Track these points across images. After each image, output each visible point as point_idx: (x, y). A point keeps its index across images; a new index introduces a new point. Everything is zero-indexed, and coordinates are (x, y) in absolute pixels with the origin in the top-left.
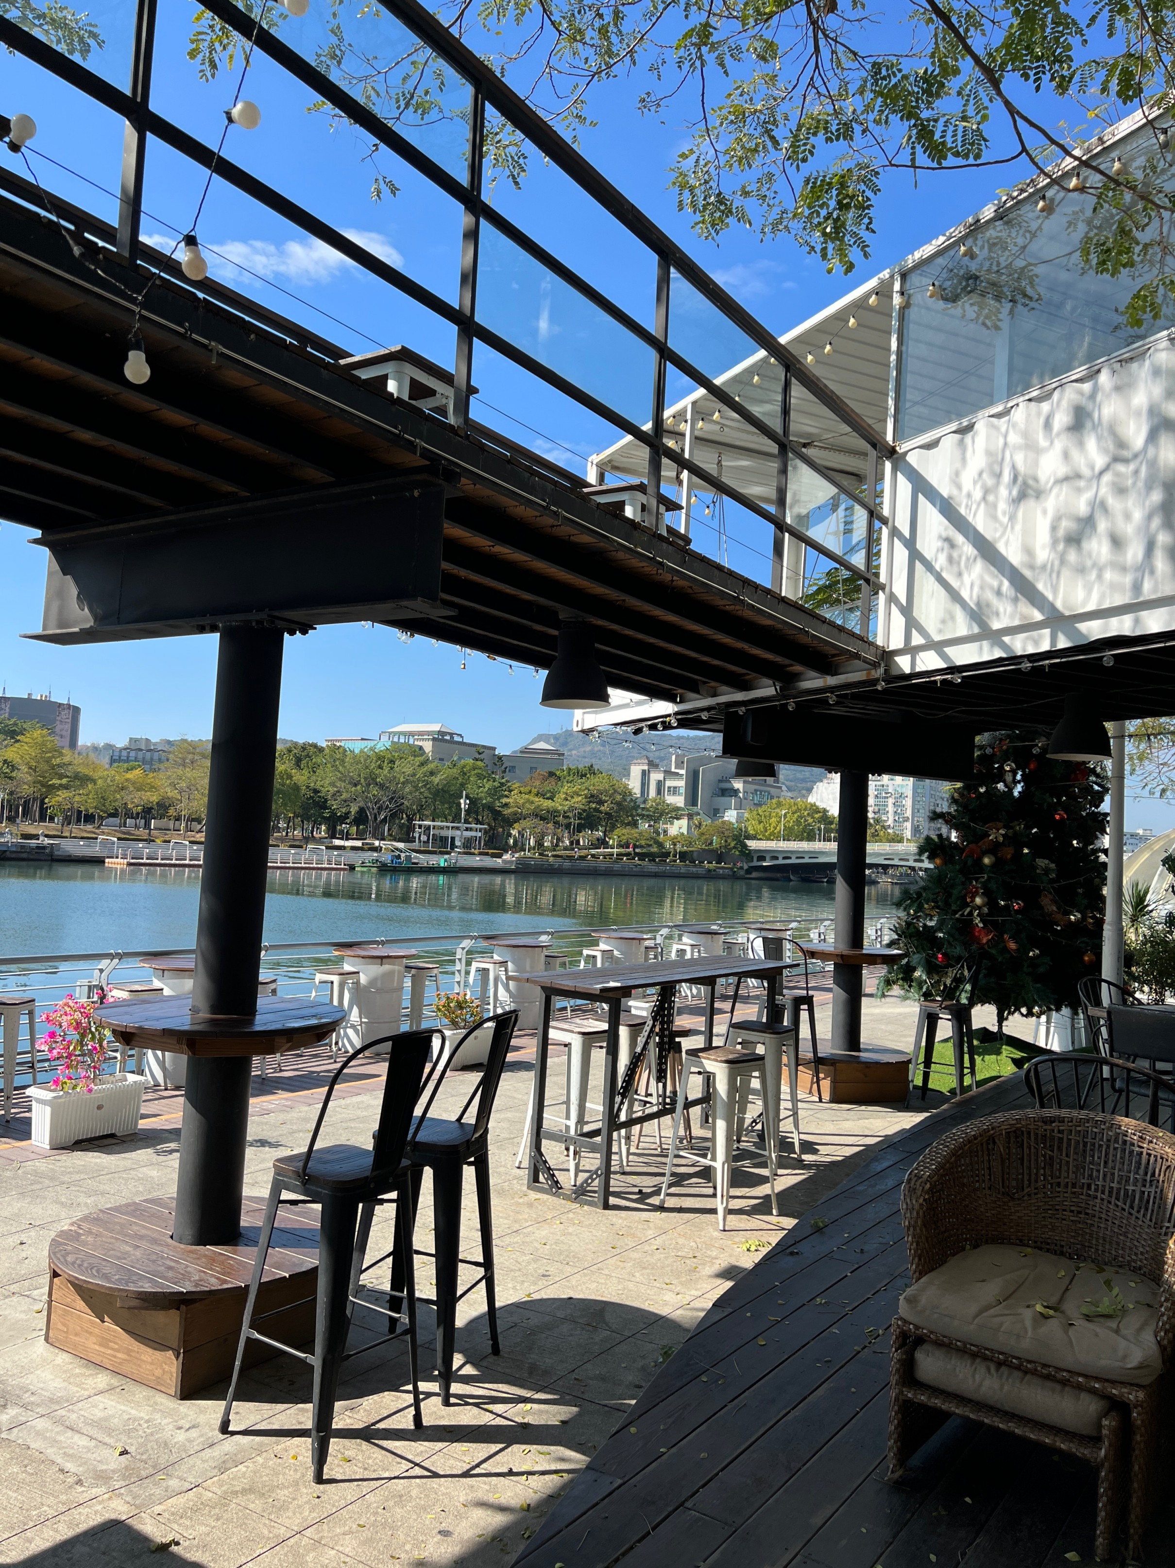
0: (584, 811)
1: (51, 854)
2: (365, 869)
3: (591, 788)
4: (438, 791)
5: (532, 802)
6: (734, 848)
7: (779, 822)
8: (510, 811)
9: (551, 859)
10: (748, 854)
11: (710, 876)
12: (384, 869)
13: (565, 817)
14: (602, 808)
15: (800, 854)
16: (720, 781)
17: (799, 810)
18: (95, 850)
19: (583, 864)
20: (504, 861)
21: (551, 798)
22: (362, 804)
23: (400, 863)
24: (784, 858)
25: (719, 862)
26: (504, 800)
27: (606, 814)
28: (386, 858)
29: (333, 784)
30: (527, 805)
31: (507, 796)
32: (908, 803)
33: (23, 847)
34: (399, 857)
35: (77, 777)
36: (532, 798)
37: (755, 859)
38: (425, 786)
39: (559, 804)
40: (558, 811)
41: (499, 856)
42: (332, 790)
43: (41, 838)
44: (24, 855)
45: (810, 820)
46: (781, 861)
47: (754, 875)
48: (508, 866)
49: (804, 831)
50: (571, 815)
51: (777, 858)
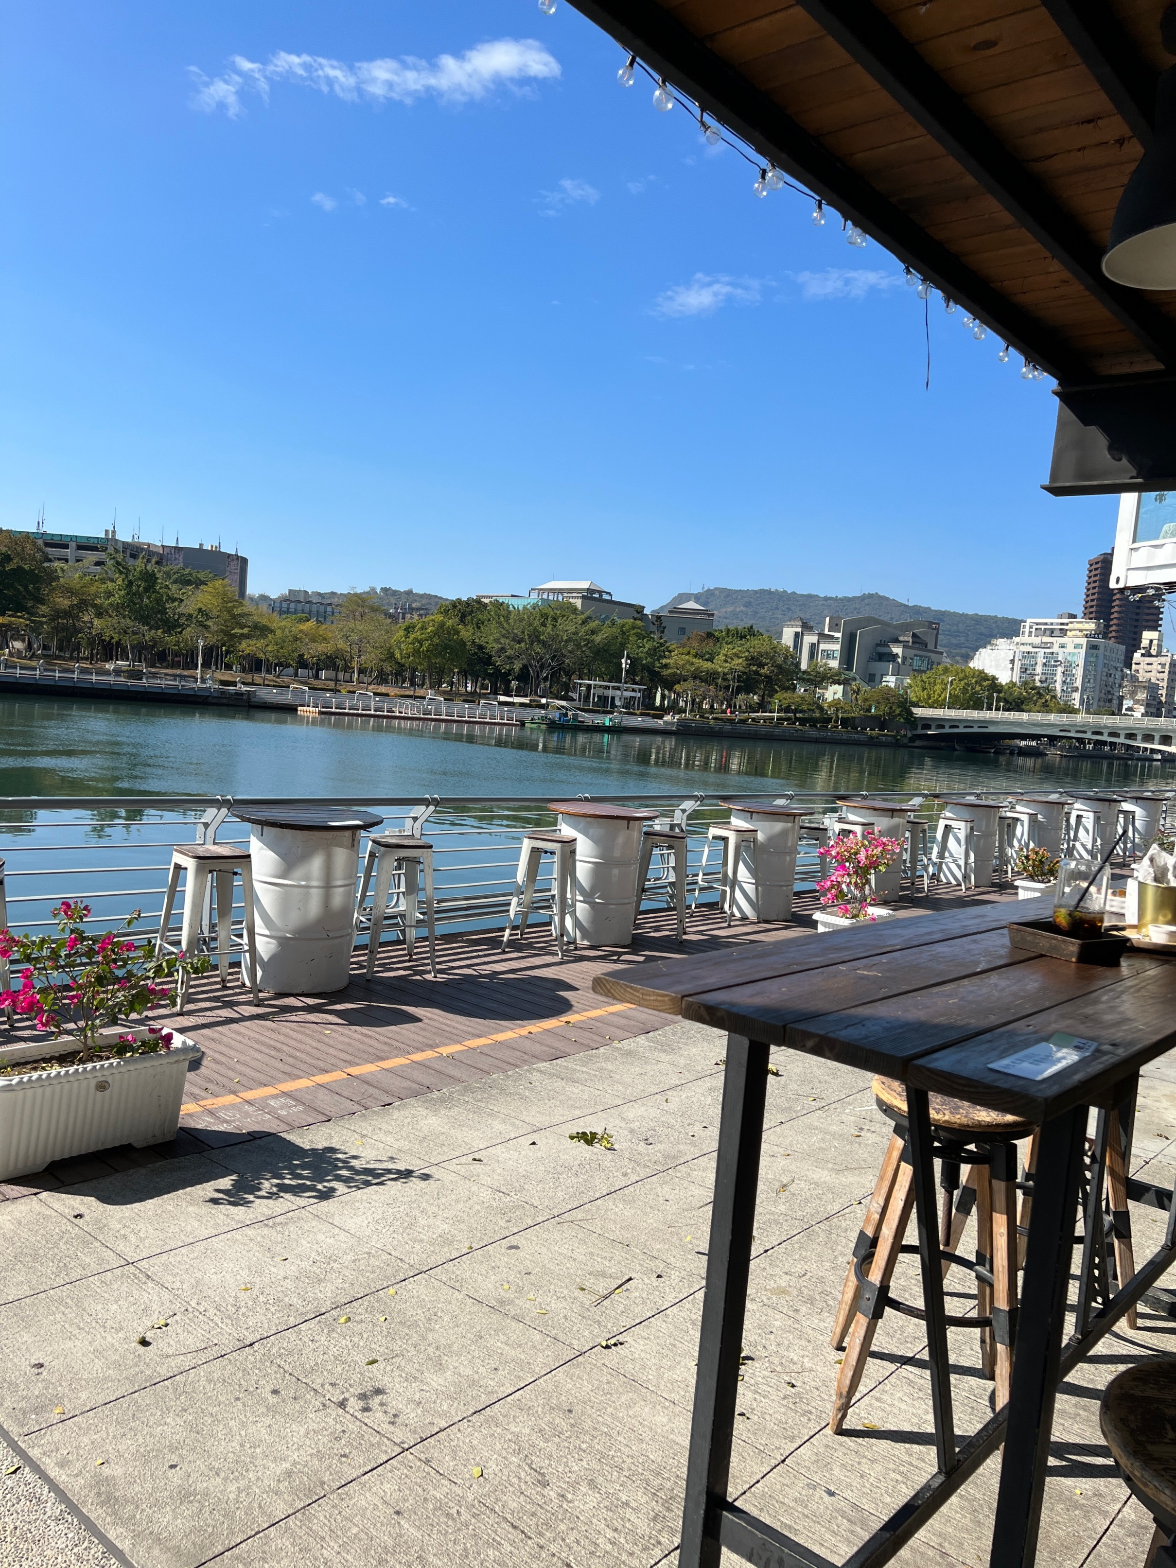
0: (744, 673)
1: (249, 701)
2: (534, 726)
3: (751, 650)
4: (599, 651)
5: (692, 664)
6: (899, 715)
7: (945, 689)
8: (670, 671)
9: (710, 722)
10: (912, 722)
11: (872, 743)
12: (553, 726)
13: (725, 679)
14: (763, 671)
15: (969, 723)
16: (878, 645)
17: (966, 677)
18: (288, 698)
19: (744, 728)
20: (666, 723)
21: (711, 660)
22: (525, 661)
23: (567, 721)
24: (951, 727)
25: (882, 729)
26: (664, 661)
27: (766, 676)
28: (555, 715)
29: (497, 641)
30: (688, 666)
31: (666, 657)
32: (1079, 672)
33: (223, 692)
34: (566, 715)
35: (256, 627)
36: (691, 659)
37: (920, 727)
38: (586, 645)
39: (719, 665)
40: (718, 673)
41: (661, 717)
42: (497, 646)
43: (239, 685)
44: (225, 701)
45: (978, 688)
46: (947, 730)
47: (918, 743)
48: (669, 727)
49: (970, 699)
50: (729, 677)
51: (943, 727)
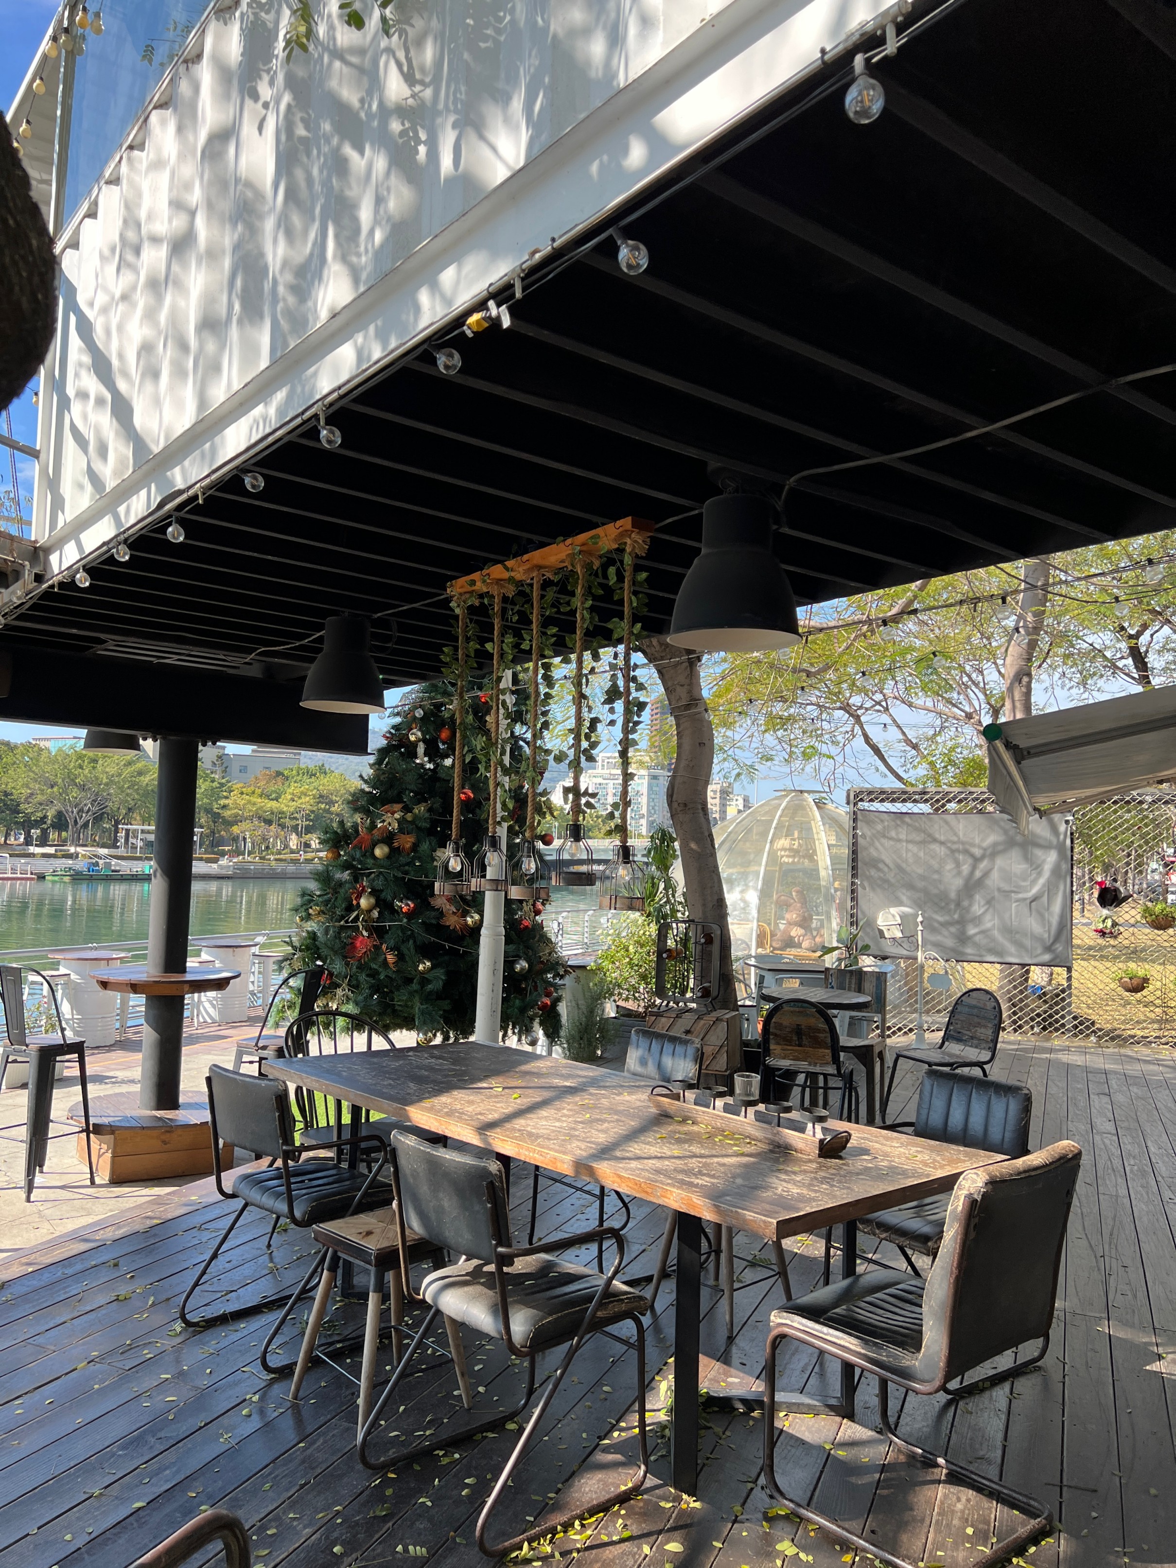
0: (313, 812)
2: (56, 878)
3: (321, 788)
4: (147, 793)
5: (254, 804)
8: (229, 812)
9: (273, 863)
12: (77, 877)
13: (292, 819)
14: (333, 809)
20: (221, 867)
21: (276, 799)
22: (60, 807)
23: (98, 871)
26: (223, 802)
28: (80, 865)
29: (26, 786)
30: (249, 807)
31: (226, 798)
32: (644, 801)
34: (97, 864)
36: (254, 799)
38: (132, 787)
39: (285, 805)
40: (283, 813)
41: (215, 861)
42: (26, 791)
48: (224, 872)
50: (298, 816)
